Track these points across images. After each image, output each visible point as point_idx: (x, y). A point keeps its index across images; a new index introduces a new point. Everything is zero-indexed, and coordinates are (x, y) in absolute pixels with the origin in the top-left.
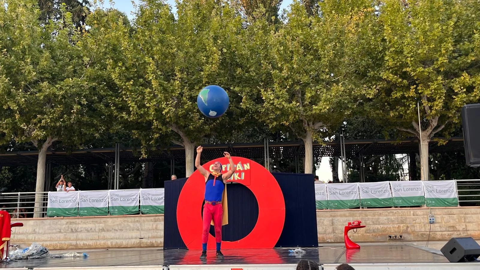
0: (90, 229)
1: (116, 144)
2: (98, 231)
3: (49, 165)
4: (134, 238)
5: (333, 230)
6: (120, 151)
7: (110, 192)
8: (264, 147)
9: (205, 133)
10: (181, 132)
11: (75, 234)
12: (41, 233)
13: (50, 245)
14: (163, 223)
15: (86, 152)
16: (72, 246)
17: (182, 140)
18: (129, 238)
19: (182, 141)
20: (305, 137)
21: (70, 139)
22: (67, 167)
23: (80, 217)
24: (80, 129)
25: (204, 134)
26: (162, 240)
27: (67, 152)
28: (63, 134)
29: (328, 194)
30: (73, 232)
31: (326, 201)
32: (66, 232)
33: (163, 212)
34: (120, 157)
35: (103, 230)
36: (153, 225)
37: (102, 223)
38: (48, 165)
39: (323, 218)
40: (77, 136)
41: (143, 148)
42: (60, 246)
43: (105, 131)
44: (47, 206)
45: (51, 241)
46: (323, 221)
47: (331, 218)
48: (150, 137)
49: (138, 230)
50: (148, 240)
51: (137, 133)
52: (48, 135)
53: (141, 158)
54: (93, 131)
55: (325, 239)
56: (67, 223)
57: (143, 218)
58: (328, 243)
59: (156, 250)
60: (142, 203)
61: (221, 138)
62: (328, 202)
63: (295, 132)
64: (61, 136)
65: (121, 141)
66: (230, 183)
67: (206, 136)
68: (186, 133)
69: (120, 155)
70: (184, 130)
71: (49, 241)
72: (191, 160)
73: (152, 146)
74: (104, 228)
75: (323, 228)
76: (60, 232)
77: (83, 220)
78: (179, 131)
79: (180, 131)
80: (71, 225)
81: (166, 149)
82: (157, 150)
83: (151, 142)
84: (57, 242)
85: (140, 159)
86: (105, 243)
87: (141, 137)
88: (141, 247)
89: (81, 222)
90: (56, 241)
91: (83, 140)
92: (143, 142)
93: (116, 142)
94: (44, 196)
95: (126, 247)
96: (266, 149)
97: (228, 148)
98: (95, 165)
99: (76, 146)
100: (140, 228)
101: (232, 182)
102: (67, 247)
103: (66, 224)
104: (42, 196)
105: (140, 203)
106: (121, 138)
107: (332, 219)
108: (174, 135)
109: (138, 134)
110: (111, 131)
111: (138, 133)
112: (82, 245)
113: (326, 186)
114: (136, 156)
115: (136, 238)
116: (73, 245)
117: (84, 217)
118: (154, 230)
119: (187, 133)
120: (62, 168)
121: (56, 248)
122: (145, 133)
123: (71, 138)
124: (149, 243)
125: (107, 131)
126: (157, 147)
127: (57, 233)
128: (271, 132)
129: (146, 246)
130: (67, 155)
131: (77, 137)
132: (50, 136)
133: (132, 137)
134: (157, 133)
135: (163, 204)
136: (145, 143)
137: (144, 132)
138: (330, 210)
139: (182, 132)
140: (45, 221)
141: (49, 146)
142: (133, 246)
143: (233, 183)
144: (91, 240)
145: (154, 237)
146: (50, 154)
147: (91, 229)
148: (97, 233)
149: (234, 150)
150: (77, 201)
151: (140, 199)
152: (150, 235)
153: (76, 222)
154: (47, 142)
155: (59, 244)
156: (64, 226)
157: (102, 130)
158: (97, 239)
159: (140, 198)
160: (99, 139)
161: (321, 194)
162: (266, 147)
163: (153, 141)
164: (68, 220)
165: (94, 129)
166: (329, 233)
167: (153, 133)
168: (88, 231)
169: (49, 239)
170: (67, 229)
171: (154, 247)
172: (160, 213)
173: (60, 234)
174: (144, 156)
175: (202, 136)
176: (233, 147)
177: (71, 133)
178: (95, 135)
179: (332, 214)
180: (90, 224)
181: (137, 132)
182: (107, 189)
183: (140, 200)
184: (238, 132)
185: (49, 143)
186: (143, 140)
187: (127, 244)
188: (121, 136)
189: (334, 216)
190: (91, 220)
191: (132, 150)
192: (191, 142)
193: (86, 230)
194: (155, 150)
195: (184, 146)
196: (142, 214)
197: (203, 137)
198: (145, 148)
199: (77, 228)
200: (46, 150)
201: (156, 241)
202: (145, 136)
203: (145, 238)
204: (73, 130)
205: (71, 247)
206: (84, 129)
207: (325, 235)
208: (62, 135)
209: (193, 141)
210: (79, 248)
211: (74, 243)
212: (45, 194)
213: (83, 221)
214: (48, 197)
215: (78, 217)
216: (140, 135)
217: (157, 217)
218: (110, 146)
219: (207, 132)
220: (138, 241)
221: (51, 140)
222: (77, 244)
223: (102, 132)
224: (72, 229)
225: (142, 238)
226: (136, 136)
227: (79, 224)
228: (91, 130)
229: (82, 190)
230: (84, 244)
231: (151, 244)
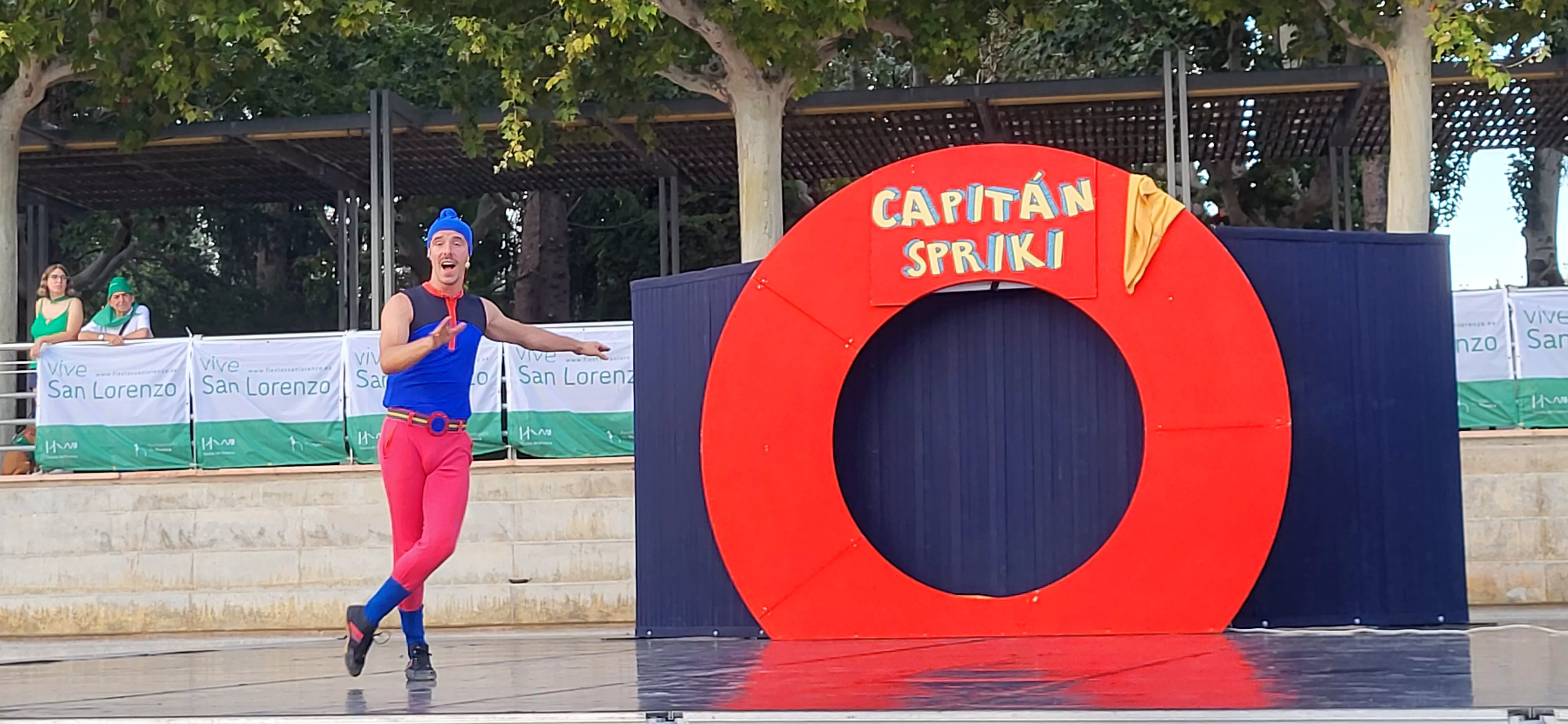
0: (255, 532)
1: (373, 93)
2: (296, 541)
3: (36, 209)
4: (481, 576)
5: (1545, 538)
6: (396, 130)
7: (351, 342)
8: (1163, 99)
9: (839, 25)
10: (712, 25)
11: (183, 557)
12: (12, 554)
13: (59, 612)
14: (629, 502)
15: (220, 139)
16: (168, 616)
17: (715, 67)
18: (457, 581)
19: (718, 74)
20: (1391, 39)
21: (136, 71)
22: (127, 225)
23: (201, 472)
24: (184, 13)
25: (836, 34)
26: (629, 590)
27: (122, 138)
28: (99, 45)
29: (1517, 344)
30: (171, 547)
31: (1506, 382)
32: (135, 549)
33: (631, 446)
34: (394, 166)
35: (321, 537)
36: (576, 512)
37: (315, 503)
38: (30, 208)
39: (1487, 476)
40: (170, 51)
41: (510, 110)
42: (111, 620)
43: (313, 26)
44: (34, 417)
45: (63, 590)
46: (1487, 489)
47: (1532, 477)
48: (549, 50)
49: (502, 537)
50: (556, 588)
51: (477, 34)
52: (20, 50)
53: (504, 164)
54: (252, 22)
55: (1500, 584)
56: (141, 500)
57: (522, 478)
58: (1514, 604)
59: (596, 637)
60: (517, 401)
61: (925, 51)
62: (1518, 390)
63: (1335, 9)
64: (86, 54)
65: (397, 76)
66: (988, 287)
67: (842, 43)
68: (737, 30)
69: (393, 155)
70: (728, 14)
71: (54, 590)
72: (766, 173)
73: (561, 104)
74: (328, 528)
75: (1489, 530)
76: (107, 547)
77: (219, 489)
78: (701, 19)
79: (707, 17)
80: (159, 514)
81: (632, 119)
82: (584, 122)
83: (554, 80)
84: (92, 599)
85: (496, 169)
86: (335, 603)
87: (501, 53)
88: (519, 626)
89: (211, 496)
90: (89, 591)
91: (202, 73)
92: (512, 81)
93: (372, 86)
94: (20, 367)
95: (444, 623)
96: (1176, 110)
97: (965, 110)
98: (269, 208)
99: (163, 104)
100: (508, 525)
101: (995, 283)
102: (145, 625)
103: (135, 509)
104: (10, 367)
105: (504, 400)
106: (397, 63)
107: (1540, 482)
108: (675, 40)
109: (483, 38)
110: (345, 23)
111: (482, 30)
112: (216, 610)
113: (1507, 301)
114: (472, 155)
115: (491, 579)
116: (176, 613)
117: (222, 472)
118: (581, 536)
119: (746, 29)
120: (104, 227)
121: (91, 630)
122: (521, 34)
123: (141, 63)
124: (558, 608)
125: (321, 23)
126: (586, 107)
127: (88, 552)
128: (1203, 14)
129: (545, 619)
130: (122, 157)
131: (170, 58)
132: (33, 57)
133: (455, 55)
134: (582, 30)
135: (629, 406)
136: (522, 87)
137: (512, 26)
138: (1529, 432)
139: (718, 21)
140: (26, 493)
141: (31, 106)
142: (478, 621)
143: (1001, 287)
144: (265, 587)
145: (586, 576)
146: (39, 153)
147: (261, 533)
148: (294, 553)
149: (994, 118)
150: (183, 389)
151: (507, 378)
152: (565, 566)
153: (185, 495)
154: (19, 86)
155: (103, 609)
156: (126, 517)
157: (298, 22)
158: (296, 581)
159: (503, 374)
160: (285, 72)
161: (1481, 345)
162: (1176, 99)
163: (562, 74)
164: (142, 489)
165: (255, 12)
166: (1521, 555)
167: (565, 30)
168: (248, 543)
169: (54, 584)
170: (141, 529)
171: (586, 624)
172: (613, 449)
173: (108, 557)
174: (519, 157)
175: (823, 43)
176: (992, 101)
177: (138, 37)
178: (262, 47)
179: (1539, 456)
180: (257, 506)
181: (477, 27)
182: (336, 330)
183: (504, 384)
184: (1020, 21)
185: (28, 94)
186: (512, 71)
187: (448, 611)
188: (394, 52)
189: (1549, 468)
190: (261, 487)
191: (452, 127)
192: (766, 77)
193: (236, 537)
194: (577, 128)
195: (729, 97)
196: (521, 456)
197: (827, 49)
198: (524, 112)
199: (188, 528)
200: (16, 129)
201: (594, 597)
202: (521, 45)
203: (538, 580)
204: (144, 21)
205: (163, 624)
206: (202, 13)
207: (1497, 564)
208: (93, 50)
209: (773, 73)
210: (207, 627)
211: (178, 602)
212: (22, 355)
213: (221, 495)
214: (38, 371)
215: (190, 472)
216: (493, 41)
217: (596, 475)
218: (343, 108)
219: (853, 23)
220: (502, 592)
221: (39, 78)
222: (193, 607)
223: (295, 30)
224: (164, 534)
225: (525, 581)
226: (476, 49)
227: (199, 507)
228: (242, 18)
229: (206, 334)
230: (227, 610)
231: (572, 609)
